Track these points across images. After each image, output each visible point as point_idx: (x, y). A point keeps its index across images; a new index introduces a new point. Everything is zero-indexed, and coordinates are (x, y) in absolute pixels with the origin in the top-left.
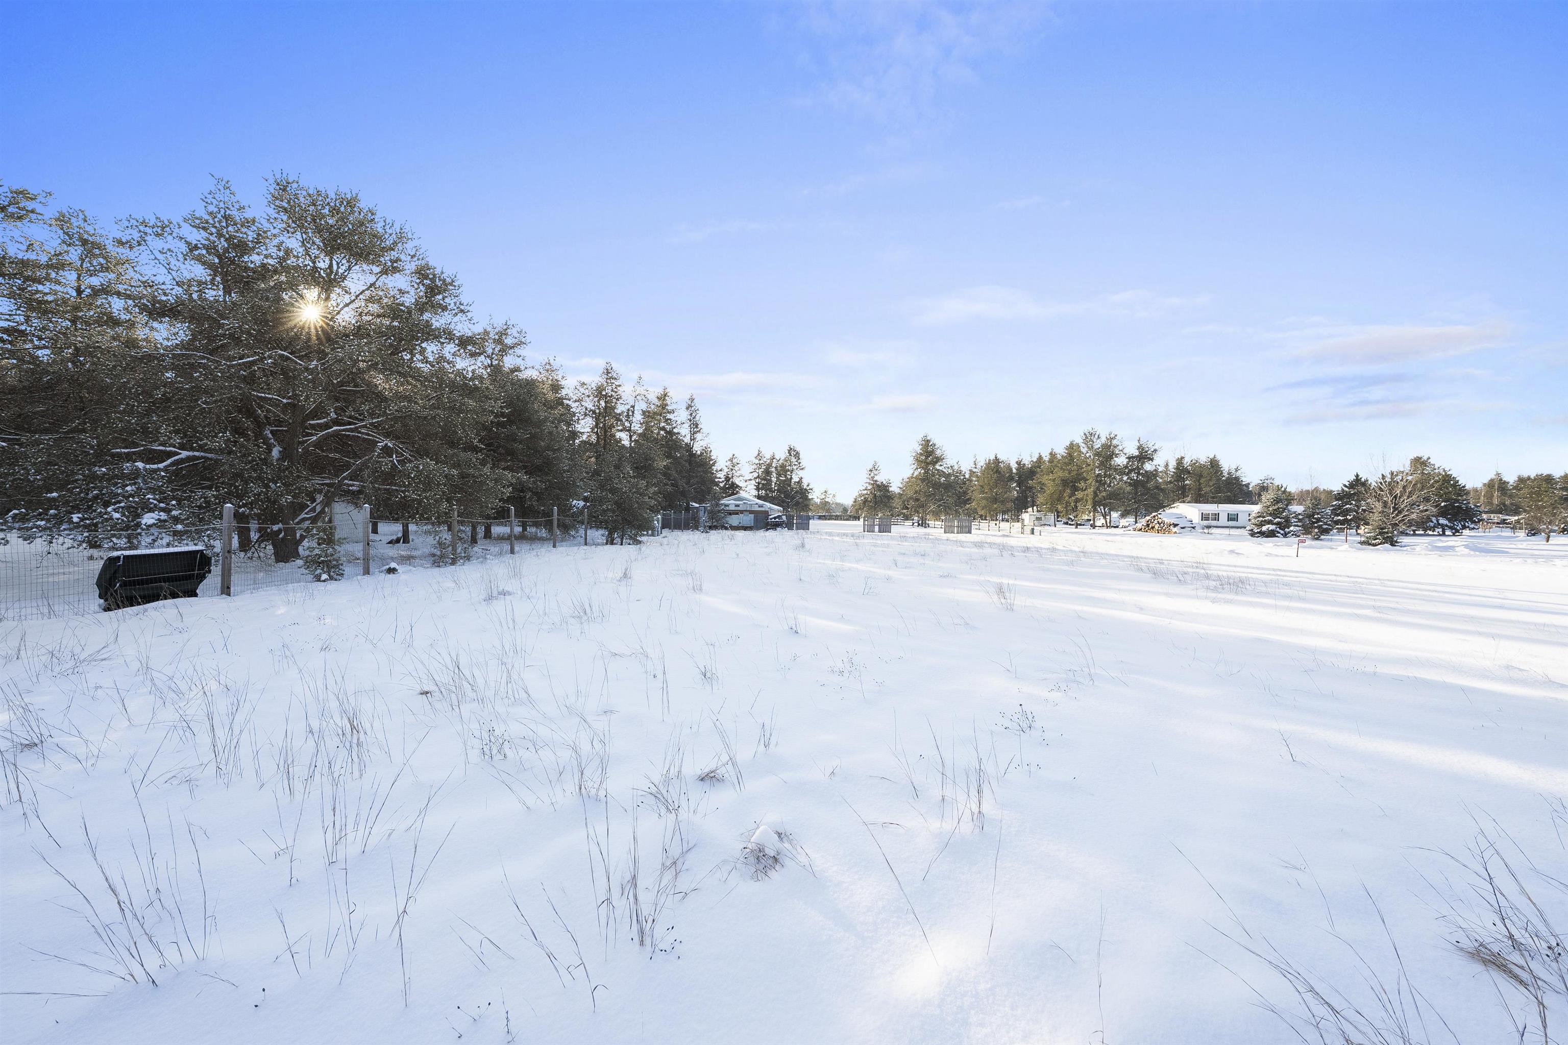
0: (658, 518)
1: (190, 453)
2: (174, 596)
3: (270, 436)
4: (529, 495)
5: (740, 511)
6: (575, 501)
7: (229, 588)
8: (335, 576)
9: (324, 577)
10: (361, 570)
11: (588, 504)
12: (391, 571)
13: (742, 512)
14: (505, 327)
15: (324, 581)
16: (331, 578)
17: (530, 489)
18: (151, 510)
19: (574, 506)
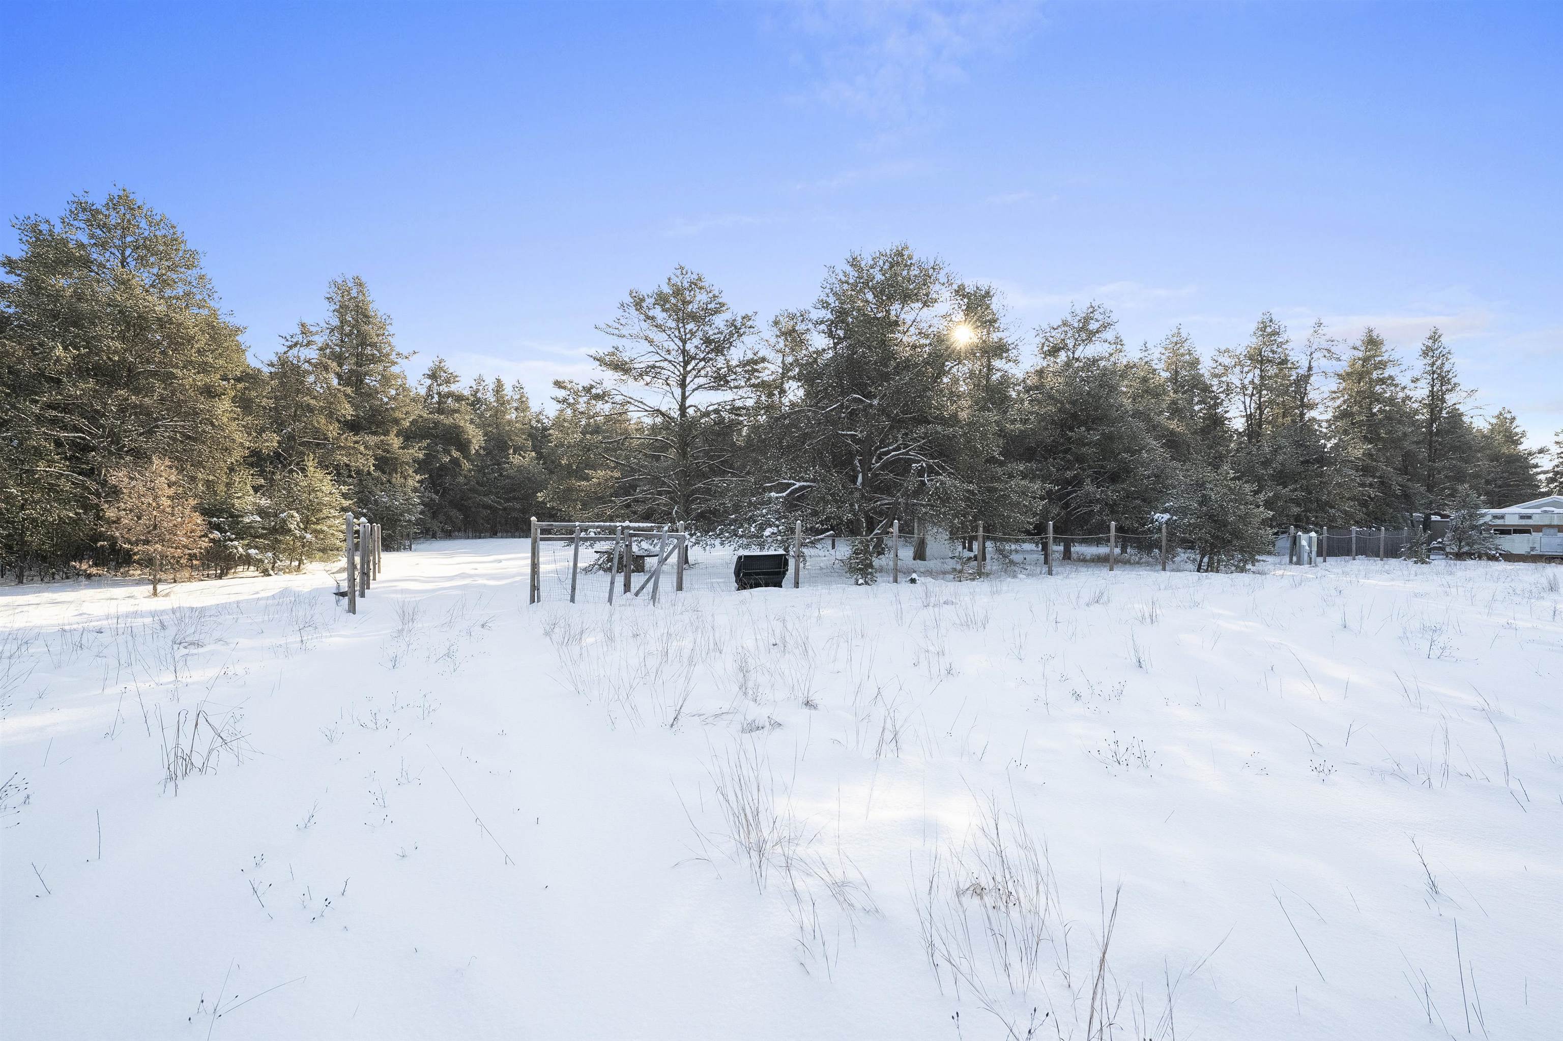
0: (1310, 538)
1: (805, 484)
2: (767, 585)
3: (858, 464)
4: (1097, 508)
5: (1531, 526)
6: (1158, 515)
7: (798, 583)
8: (869, 582)
9: (861, 581)
10: (891, 579)
11: (1175, 518)
12: (913, 581)
13: (1538, 528)
14: (1091, 310)
15: (860, 585)
16: (867, 583)
17: (1098, 501)
18: (771, 526)
19: (1156, 520)
